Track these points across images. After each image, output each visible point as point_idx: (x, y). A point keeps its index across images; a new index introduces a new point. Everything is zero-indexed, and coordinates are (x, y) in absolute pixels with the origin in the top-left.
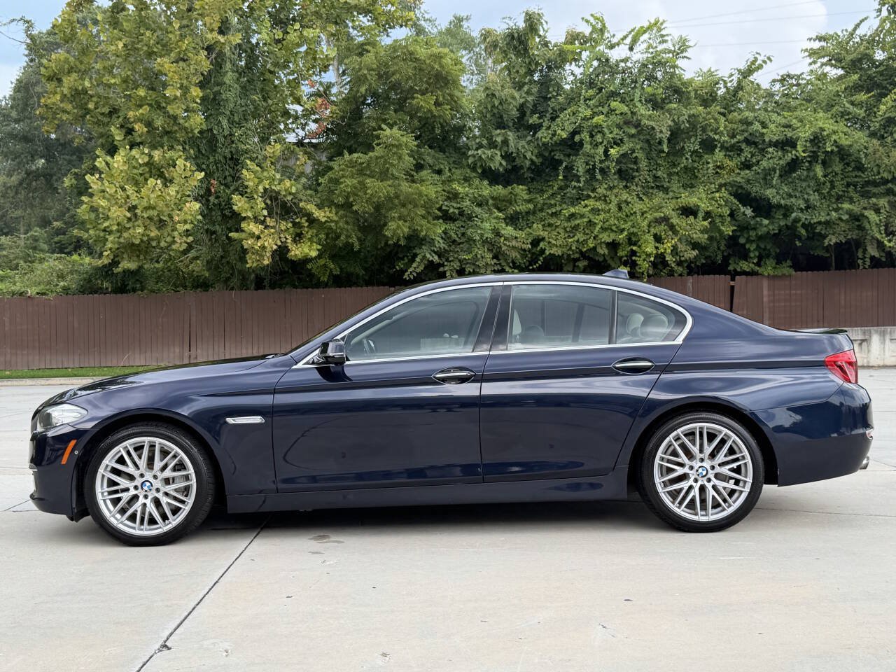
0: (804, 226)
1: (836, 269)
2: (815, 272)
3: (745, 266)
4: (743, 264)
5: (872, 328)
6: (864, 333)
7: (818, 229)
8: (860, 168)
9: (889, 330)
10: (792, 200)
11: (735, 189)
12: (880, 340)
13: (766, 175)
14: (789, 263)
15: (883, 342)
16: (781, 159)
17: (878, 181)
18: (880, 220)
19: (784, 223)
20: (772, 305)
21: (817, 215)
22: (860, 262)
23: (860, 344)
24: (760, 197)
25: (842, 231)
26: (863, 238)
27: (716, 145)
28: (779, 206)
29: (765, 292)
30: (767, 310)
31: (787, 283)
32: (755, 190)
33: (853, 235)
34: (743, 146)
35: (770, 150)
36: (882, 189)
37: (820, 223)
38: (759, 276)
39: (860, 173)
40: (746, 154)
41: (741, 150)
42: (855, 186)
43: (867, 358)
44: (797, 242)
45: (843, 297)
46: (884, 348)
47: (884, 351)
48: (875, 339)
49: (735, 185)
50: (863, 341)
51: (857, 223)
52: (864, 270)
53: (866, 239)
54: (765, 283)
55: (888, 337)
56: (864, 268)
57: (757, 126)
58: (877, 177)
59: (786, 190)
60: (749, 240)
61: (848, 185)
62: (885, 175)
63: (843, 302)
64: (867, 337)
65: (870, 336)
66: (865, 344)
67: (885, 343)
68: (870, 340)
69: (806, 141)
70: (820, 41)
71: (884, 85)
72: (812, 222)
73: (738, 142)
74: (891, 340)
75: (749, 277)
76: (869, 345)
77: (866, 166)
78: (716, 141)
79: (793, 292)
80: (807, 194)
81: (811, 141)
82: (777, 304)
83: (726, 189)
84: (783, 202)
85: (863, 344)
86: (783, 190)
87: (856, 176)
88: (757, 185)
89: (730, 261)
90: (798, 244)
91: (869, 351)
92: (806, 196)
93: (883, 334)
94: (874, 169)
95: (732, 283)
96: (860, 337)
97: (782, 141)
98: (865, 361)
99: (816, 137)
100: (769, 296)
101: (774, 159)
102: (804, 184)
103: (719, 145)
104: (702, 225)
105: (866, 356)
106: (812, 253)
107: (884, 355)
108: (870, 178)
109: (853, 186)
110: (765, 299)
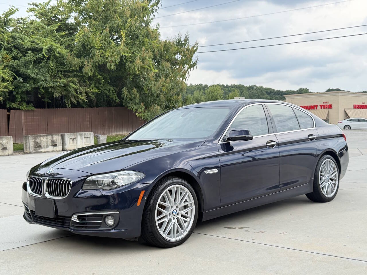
0: (43, 88)
1: (48, 108)
2: (43, 109)
3: (14, 105)
4: (13, 104)
5: (77, 133)
6: (75, 135)
7: (50, 90)
8: (63, 64)
9: (84, 134)
10: (39, 76)
11: (12, 68)
12: (81, 138)
13: (26, 63)
14: (32, 104)
15: (82, 139)
16: (33, 57)
17: (71, 71)
18: (77, 87)
19: (34, 86)
20: (26, 123)
21: (49, 83)
22: (67, 105)
23: (73, 140)
24: (24, 73)
25: (59, 91)
26: (68, 95)
27: (2, 47)
28: (33, 78)
29: (23, 118)
30: (24, 126)
31: (32, 113)
32: (22, 70)
33: (64, 93)
34: (13, 49)
35: (30, 52)
36: (72, 74)
37: (51, 87)
38: (20, 110)
39: (63, 67)
40: (14, 53)
41: (12, 51)
42: (61, 72)
43: (76, 146)
44: (39, 95)
45: (55, 120)
46: (82, 141)
47: (82, 143)
48: (79, 137)
49: (12, 67)
50: (74, 138)
51: (65, 88)
52: (69, 108)
53: (69, 95)
54: (23, 113)
55: (83, 137)
56: (69, 107)
57: (20, 41)
58: (70, 69)
59: (36, 71)
60: (17, 93)
61: (58, 71)
62: (74, 68)
63: (55, 122)
64: (76, 137)
65: (77, 137)
66: (75, 140)
67: (82, 140)
68: (77, 138)
69: (46, 50)
70: (33, 5)
71: (64, 29)
72: (47, 86)
73: (10, 47)
74: (85, 138)
75: (16, 110)
76: (77, 140)
77: (66, 64)
78: (2, 45)
79: (35, 118)
80: (44, 74)
81: (48, 50)
82: (28, 123)
83: (8, 68)
84: (35, 77)
85: (74, 140)
86: (35, 71)
87: (61, 68)
88: (22, 67)
89: (7, 103)
90: (40, 96)
91: (77, 143)
92: (44, 75)
93: (81, 135)
94: (69, 66)
95: (8, 113)
96: (74, 137)
97: (32, 48)
98: (76, 147)
99: (50, 49)
100: (25, 119)
101: (30, 56)
102: (43, 69)
103: (3, 47)
104: (3, 85)
105: (76, 145)
106: (43, 100)
107: (82, 144)
108: (68, 69)
109: (60, 72)
110: (23, 121)
